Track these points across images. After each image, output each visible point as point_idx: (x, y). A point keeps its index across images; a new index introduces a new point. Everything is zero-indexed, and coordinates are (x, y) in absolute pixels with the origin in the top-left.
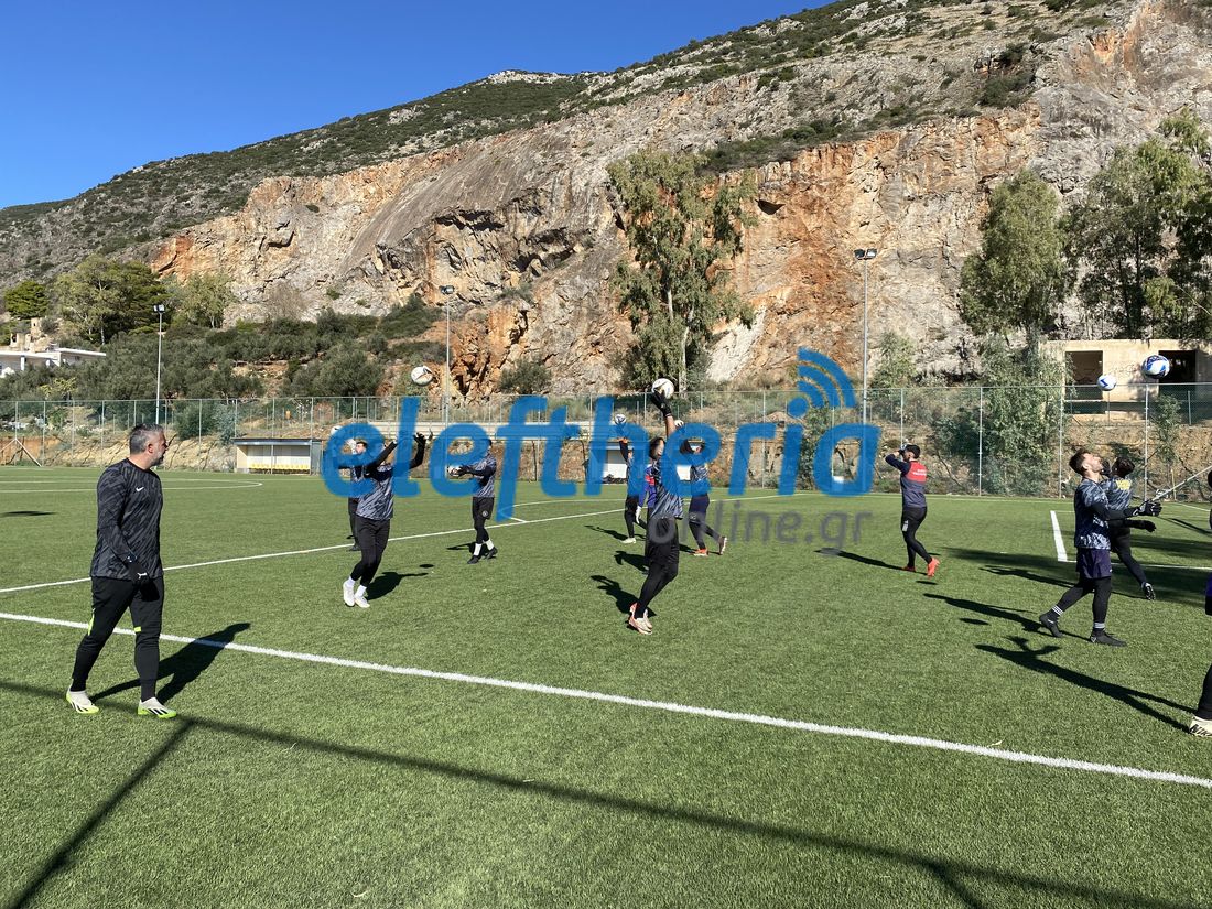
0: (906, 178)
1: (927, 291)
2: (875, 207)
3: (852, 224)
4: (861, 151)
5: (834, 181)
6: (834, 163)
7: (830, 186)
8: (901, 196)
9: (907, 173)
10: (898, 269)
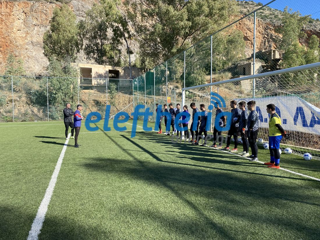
0: (33, 18)
2: (23, 26)
3: (15, 29)
4: (17, 6)
5: (7, 13)
6: (7, 7)
7: (6, 15)
8: (32, 23)
9: (34, 17)
10: (32, 47)
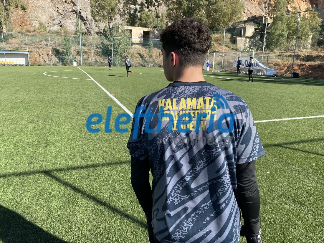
1: (48, 5)
